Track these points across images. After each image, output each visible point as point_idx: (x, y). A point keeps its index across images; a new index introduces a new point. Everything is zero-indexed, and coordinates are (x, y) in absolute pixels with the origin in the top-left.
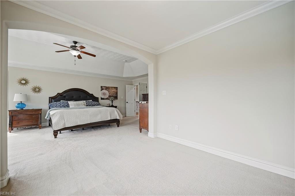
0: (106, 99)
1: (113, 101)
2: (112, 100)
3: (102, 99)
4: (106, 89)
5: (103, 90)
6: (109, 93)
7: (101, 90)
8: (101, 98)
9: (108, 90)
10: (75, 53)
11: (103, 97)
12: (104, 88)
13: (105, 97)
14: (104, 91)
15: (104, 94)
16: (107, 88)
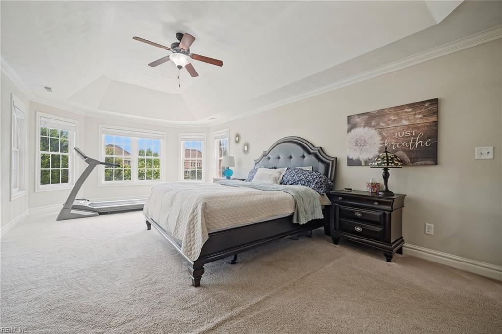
0: (366, 164)
1: (390, 171)
2: (386, 169)
3: (351, 162)
4: (367, 124)
5: (353, 131)
6: (384, 138)
7: (349, 131)
8: (348, 159)
9: (376, 127)
10: (181, 60)
11: (354, 156)
12: (358, 120)
13: (363, 157)
14: (360, 131)
15: (360, 143)
16: (371, 118)
